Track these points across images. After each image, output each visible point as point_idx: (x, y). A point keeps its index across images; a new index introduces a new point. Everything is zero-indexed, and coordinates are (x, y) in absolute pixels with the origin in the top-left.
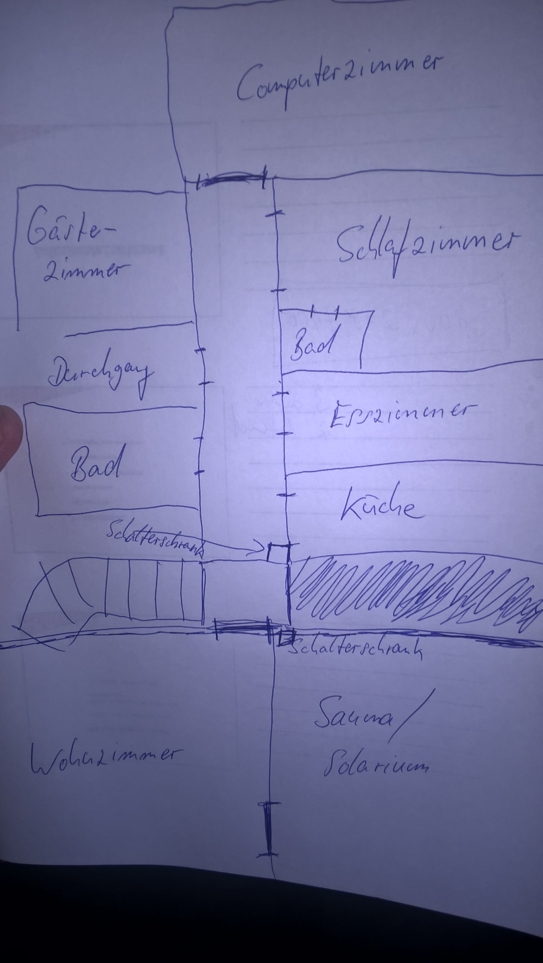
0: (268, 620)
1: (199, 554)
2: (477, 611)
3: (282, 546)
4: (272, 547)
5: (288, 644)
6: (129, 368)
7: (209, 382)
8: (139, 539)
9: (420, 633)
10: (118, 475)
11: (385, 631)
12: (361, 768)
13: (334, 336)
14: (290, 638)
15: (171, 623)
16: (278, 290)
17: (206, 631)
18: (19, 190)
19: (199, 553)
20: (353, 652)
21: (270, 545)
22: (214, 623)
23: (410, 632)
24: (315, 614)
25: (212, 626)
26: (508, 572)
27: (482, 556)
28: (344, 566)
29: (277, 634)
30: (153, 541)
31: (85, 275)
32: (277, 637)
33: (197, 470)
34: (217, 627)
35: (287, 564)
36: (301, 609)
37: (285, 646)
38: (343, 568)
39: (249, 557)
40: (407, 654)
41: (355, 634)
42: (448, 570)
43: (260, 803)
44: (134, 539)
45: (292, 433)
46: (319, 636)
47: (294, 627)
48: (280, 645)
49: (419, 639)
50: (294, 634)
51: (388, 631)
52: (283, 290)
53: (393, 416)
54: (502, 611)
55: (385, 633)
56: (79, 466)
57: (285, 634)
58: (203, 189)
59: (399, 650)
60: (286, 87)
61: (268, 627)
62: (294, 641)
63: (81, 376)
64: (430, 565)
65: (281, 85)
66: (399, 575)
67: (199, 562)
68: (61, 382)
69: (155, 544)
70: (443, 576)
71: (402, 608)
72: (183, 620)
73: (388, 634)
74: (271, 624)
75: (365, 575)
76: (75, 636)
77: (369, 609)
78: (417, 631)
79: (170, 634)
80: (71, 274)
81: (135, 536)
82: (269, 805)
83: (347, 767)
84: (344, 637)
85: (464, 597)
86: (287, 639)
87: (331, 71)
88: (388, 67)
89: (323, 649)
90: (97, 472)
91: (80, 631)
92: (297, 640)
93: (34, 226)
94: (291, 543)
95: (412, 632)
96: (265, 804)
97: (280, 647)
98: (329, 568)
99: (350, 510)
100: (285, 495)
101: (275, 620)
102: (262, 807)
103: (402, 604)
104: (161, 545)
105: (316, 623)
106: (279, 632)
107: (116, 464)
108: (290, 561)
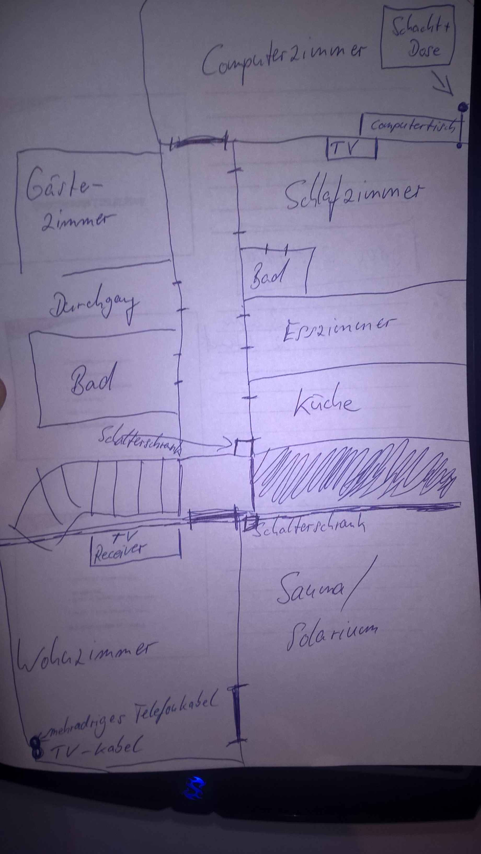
0: (235, 508)
1: (177, 453)
2: (405, 485)
3: (247, 441)
4: (239, 443)
5: (252, 529)
6: (118, 299)
7: (185, 309)
8: (127, 442)
9: (362, 508)
10: (111, 388)
11: (333, 509)
12: (319, 638)
13: (285, 268)
14: (254, 523)
15: (150, 517)
16: (239, 233)
17: (182, 522)
18: (19, 154)
19: (178, 451)
20: (308, 531)
21: (237, 441)
22: (189, 514)
23: (354, 509)
24: (275, 500)
25: (186, 516)
26: (427, 450)
27: (406, 439)
28: (297, 455)
29: (243, 520)
30: (139, 444)
31: (78, 224)
32: (243, 523)
33: (177, 381)
34: (191, 518)
35: (251, 456)
36: (263, 495)
37: (250, 531)
38: (297, 457)
39: (220, 453)
40: (353, 527)
41: (308, 515)
42: (380, 453)
43: (229, 688)
44: (122, 442)
45: (253, 347)
46: (279, 518)
47: (258, 513)
48: (245, 530)
49: (362, 514)
50: (257, 519)
51: (336, 509)
52: (243, 232)
53: (332, 330)
54: (425, 482)
55: (333, 512)
56: (78, 382)
57: (249, 520)
58: (175, 150)
59: (345, 525)
60: (243, 64)
61: (235, 514)
62: (257, 525)
63: (78, 307)
64: (366, 449)
65: (239, 63)
66: (342, 461)
67: (177, 460)
68: (61, 313)
69: (140, 446)
70: (377, 458)
71: (346, 488)
72: (162, 513)
73: (335, 512)
74: (237, 512)
75: (314, 462)
76: (62, 537)
77: (319, 491)
78: (359, 507)
79: (149, 528)
80: (65, 223)
81: (123, 441)
82: (237, 689)
83: (307, 639)
84: (300, 518)
85: (395, 474)
86: (251, 524)
87: (279, 54)
88: (324, 52)
89: (282, 530)
90: (93, 386)
91: (67, 531)
92: (260, 524)
93: (32, 184)
94: (254, 438)
95: (355, 508)
96: (234, 688)
97: (246, 532)
98: (285, 457)
99: (301, 407)
100: (249, 398)
101: (241, 508)
102: (231, 692)
103: (346, 485)
104: (145, 446)
105: (276, 508)
106: (244, 518)
107: (109, 379)
108: (253, 455)
